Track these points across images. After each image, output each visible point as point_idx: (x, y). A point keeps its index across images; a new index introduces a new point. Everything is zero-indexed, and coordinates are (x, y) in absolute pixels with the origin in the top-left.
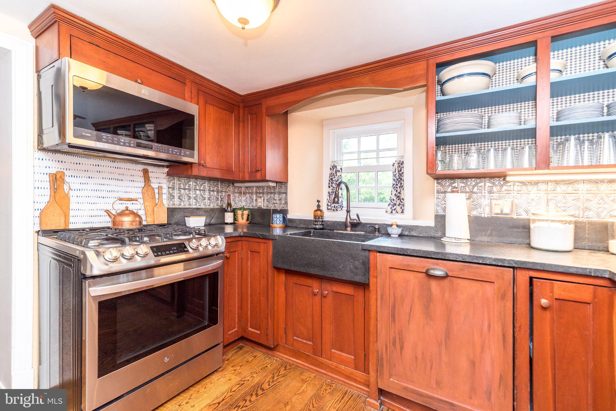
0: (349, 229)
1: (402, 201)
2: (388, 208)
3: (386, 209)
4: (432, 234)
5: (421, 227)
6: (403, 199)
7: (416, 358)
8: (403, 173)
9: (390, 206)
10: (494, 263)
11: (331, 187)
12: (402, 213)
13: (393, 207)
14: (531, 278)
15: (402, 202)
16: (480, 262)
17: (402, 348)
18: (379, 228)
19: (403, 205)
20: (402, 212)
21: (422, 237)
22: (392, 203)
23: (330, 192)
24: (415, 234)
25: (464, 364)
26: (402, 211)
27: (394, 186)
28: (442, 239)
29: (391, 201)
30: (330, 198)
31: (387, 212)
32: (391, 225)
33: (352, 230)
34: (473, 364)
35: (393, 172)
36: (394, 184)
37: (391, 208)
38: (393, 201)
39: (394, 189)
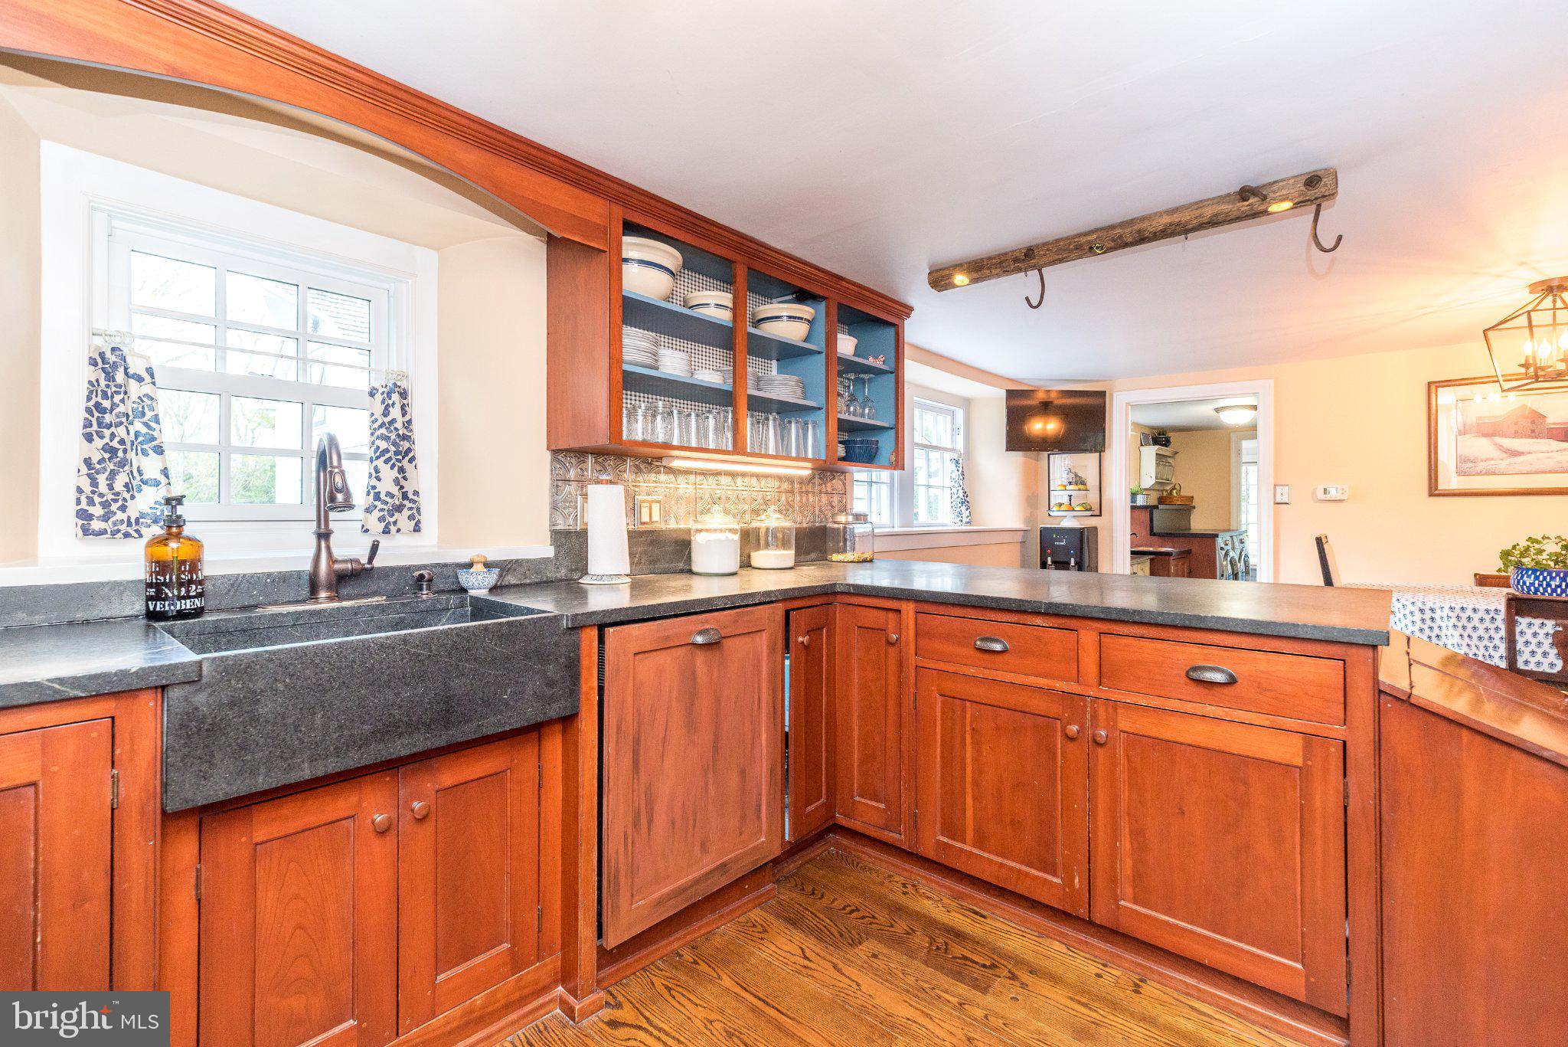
0: (323, 594)
1: (415, 498)
2: (366, 519)
3: (361, 523)
4: (551, 574)
5: (528, 561)
6: (416, 493)
7: (673, 823)
8: (410, 422)
9: (376, 514)
10: (763, 599)
11: (95, 437)
12: (414, 530)
13: (392, 516)
14: (787, 613)
15: (415, 502)
16: (750, 602)
17: (650, 821)
18: (430, 580)
19: (418, 510)
20: (417, 529)
21: (530, 584)
22: (386, 503)
23: (95, 461)
24: (514, 581)
25: (734, 780)
26: (416, 525)
27: (387, 456)
28: (580, 581)
29: (377, 497)
30: (94, 483)
31: (367, 531)
32: (469, 565)
33: (330, 599)
34: (743, 773)
35: (372, 414)
36: (387, 451)
37: (381, 519)
38: (388, 499)
39: (390, 464)
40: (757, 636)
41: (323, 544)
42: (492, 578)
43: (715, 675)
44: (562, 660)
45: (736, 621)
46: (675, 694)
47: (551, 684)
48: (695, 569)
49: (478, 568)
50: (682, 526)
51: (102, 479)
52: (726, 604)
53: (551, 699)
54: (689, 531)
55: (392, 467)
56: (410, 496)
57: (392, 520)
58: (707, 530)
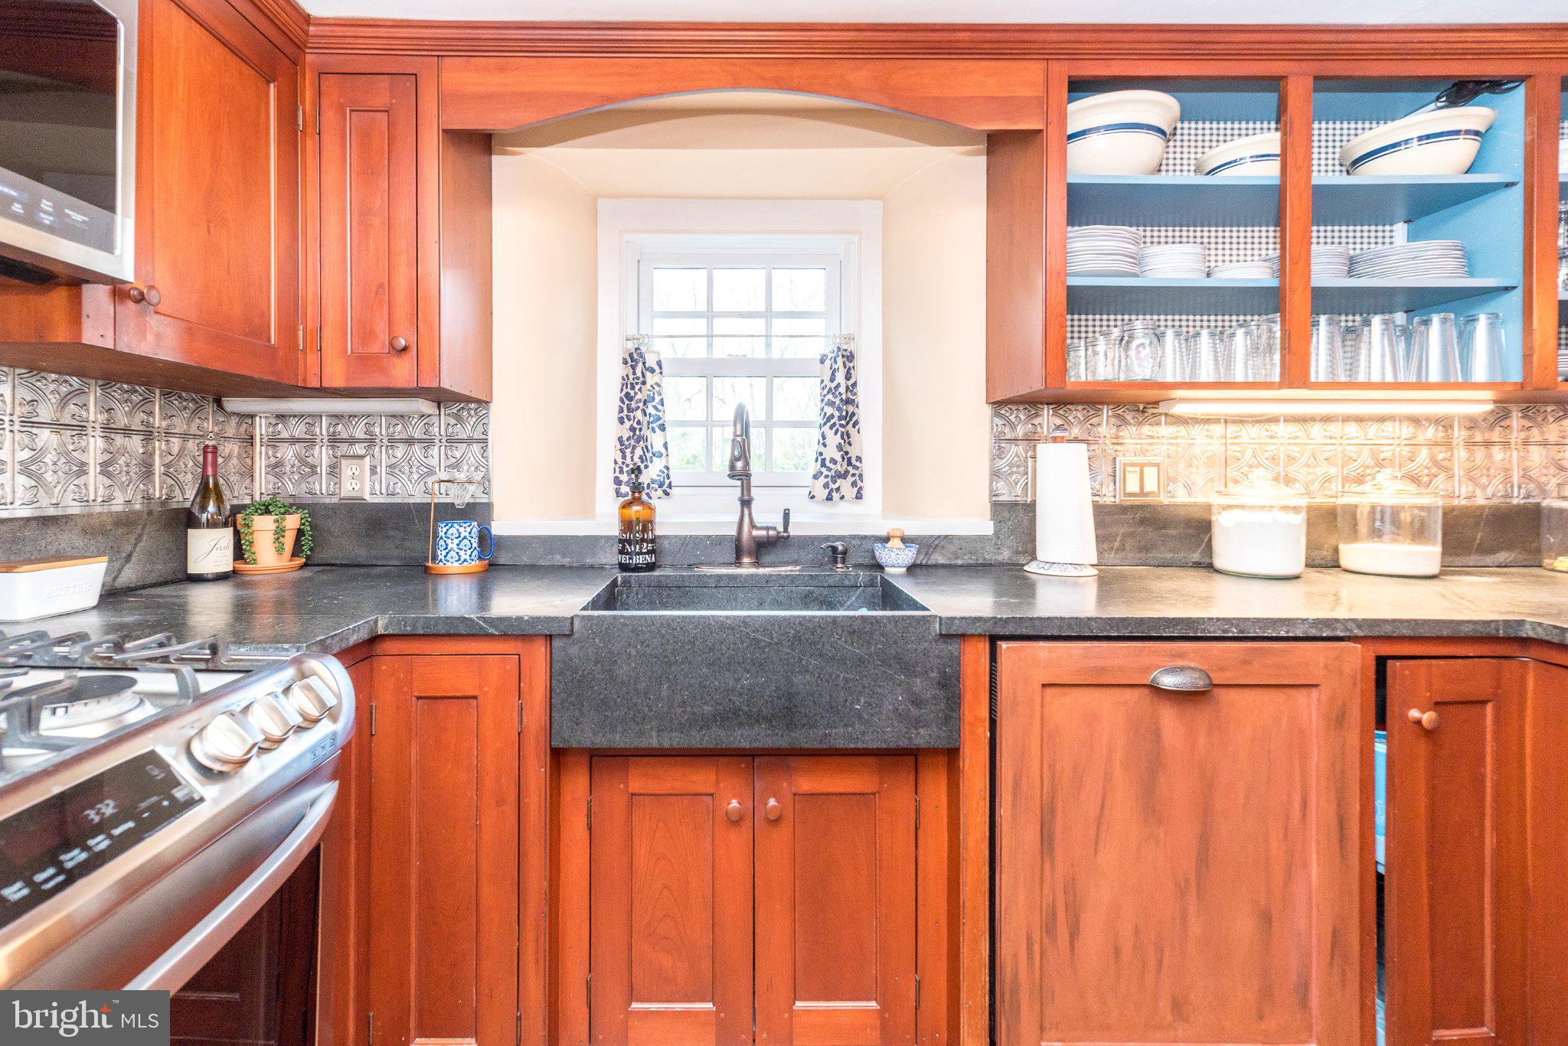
0: (746, 560)
1: (858, 464)
2: (814, 486)
3: (808, 490)
4: (990, 556)
5: (960, 538)
6: (859, 459)
7: (1117, 952)
8: (856, 384)
9: (822, 480)
10: (1313, 632)
11: (625, 420)
12: (857, 498)
13: (834, 482)
14: (1381, 662)
15: (857, 468)
16: (1283, 634)
17: (1074, 934)
18: (845, 553)
19: (861, 476)
20: (859, 496)
21: (961, 566)
22: (829, 469)
23: (624, 438)
24: (942, 561)
25: (1243, 926)
26: (858, 492)
27: (832, 421)
28: (1026, 568)
29: (823, 464)
30: (624, 456)
31: (813, 497)
32: (886, 540)
33: (757, 563)
35: (822, 381)
36: (832, 416)
37: (826, 486)
38: (831, 466)
39: (834, 429)
40: (1301, 696)
41: (746, 512)
42: (908, 555)
43: (1202, 741)
44: (934, 675)
45: (1245, 662)
46: (1118, 755)
47: (917, 702)
48: (1219, 562)
49: (895, 543)
50: (1199, 498)
51: (628, 451)
52: (1227, 631)
53: (918, 723)
54: (1208, 507)
55: (836, 433)
56: (853, 461)
57: (835, 486)
58: (1242, 507)
